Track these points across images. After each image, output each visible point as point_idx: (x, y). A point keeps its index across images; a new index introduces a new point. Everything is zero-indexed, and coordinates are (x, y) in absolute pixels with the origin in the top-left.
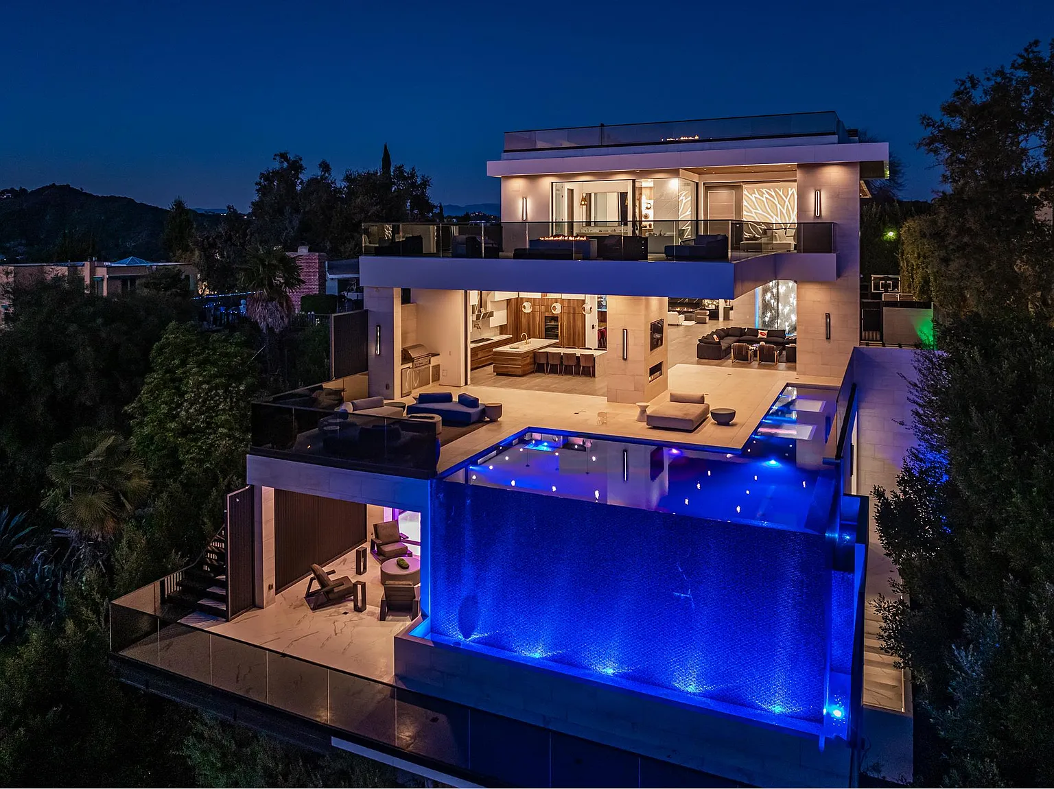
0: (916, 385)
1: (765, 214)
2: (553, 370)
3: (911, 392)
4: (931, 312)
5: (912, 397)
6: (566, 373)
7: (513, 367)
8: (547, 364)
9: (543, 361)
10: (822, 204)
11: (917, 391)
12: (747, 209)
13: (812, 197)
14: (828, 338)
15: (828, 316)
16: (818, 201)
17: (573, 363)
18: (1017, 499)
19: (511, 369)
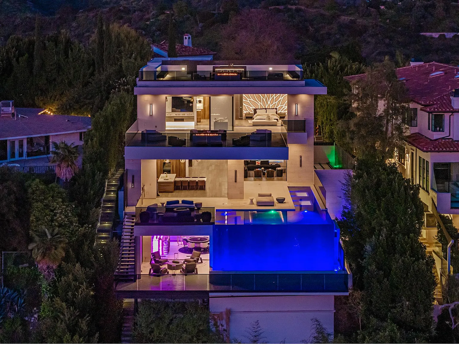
0: (344, 184)
1: (254, 101)
2: (185, 189)
3: (342, 187)
4: (334, 147)
5: (343, 188)
6: (191, 189)
7: (168, 188)
8: (182, 186)
9: (180, 185)
10: (298, 109)
11: (344, 186)
12: (245, 99)
13: (294, 107)
14: (301, 166)
15: (301, 157)
16: (296, 109)
17: (187, 185)
18: (377, 212)
19: (167, 190)
